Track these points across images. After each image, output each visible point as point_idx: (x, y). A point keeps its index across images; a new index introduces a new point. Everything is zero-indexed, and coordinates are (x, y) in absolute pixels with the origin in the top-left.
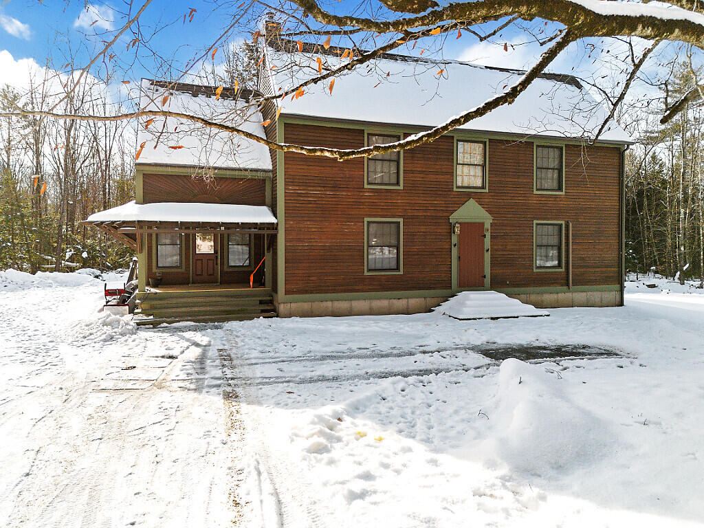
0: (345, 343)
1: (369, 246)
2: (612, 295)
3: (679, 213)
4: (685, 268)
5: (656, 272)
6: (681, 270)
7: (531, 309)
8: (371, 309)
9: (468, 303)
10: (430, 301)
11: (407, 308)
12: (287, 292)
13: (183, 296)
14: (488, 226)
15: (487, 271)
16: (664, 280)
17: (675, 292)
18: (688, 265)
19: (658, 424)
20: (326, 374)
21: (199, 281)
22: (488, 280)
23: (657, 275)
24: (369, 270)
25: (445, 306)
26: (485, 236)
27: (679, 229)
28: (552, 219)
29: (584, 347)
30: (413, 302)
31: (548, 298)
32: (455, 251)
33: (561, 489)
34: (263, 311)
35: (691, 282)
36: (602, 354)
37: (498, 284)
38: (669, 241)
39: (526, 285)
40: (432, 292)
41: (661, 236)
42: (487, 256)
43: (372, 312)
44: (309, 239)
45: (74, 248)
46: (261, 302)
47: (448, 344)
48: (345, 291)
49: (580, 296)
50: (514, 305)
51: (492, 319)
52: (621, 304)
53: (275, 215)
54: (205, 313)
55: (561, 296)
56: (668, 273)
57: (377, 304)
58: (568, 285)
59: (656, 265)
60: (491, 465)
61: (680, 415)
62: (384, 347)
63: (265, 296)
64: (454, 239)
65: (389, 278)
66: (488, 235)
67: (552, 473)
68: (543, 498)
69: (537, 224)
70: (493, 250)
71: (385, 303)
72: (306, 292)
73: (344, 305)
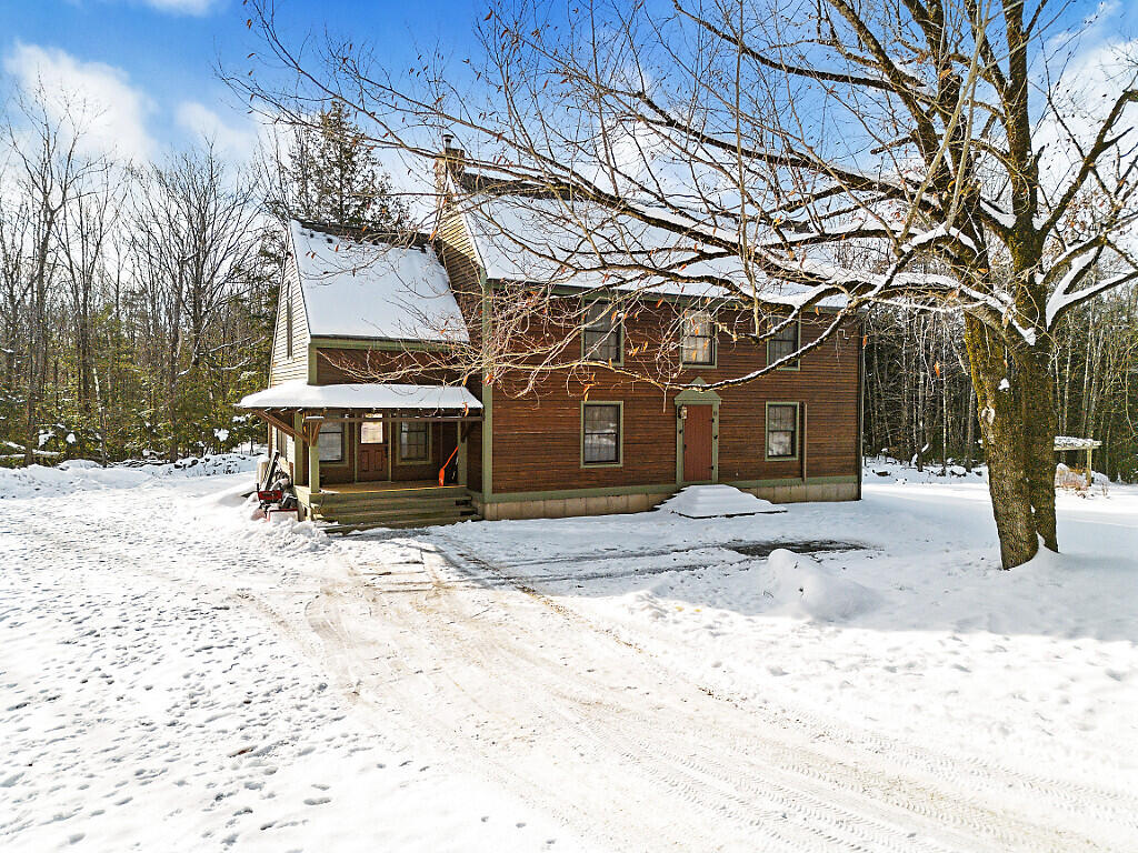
0: (588, 545)
1: (585, 434)
2: (850, 488)
3: (918, 377)
4: (924, 450)
5: (888, 455)
6: (919, 453)
7: (766, 505)
8: (587, 508)
9: (700, 499)
10: (653, 498)
11: (627, 506)
12: (495, 490)
13: (364, 498)
14: (716, 409)
15: (715, 463)
16: (898, 466)
17: (912, 481)
18: (927, 446)
19: (911, 589)
20: (598, 572)
21: (368, 478)
22: (715, 472)
23: (889, 460)
24: (586, 463)
25: (670, 504)
26: (713, 421)
27: (917, 398)
28: (785, 399)
29: (831, 543)
30: (634, 499)
31: (780, 491)
32: (680, 437)
33: (850, 627)
34: (463, 514)
35: (931, 469)
36: (850, 548)
37: (726, 477)
38: (906, 413)
39: (757, 477)
40: (655, 487)
41: (895, 407)
42: (716, 443)
43: (587, 513)
44: (519, 427)
45: (54, 428)
46: (458, 503)
47: (694, 543)
48: (558, 488)
49: (814, 489)
50: (748, 501)
51: (727, 516)
52: (858, 498)
53: (480, 398)
54: (402, 517)
55: (794, 489)
56: (902, 456)
57: (593, 502)
58: (802, 476)
59: (888, 446)
60: (798, 616)
61: (926, 582)
62: (633, 546)
63: (462, 495)
64: (680, 425)
65: (608, 471)
66: (716, 419)
67: (842, 619)
68: (839, 632)
69: (770, 406)
70: (722, 437)
71: (602, 501)
72: (515, 490)
73: (557, 505)
